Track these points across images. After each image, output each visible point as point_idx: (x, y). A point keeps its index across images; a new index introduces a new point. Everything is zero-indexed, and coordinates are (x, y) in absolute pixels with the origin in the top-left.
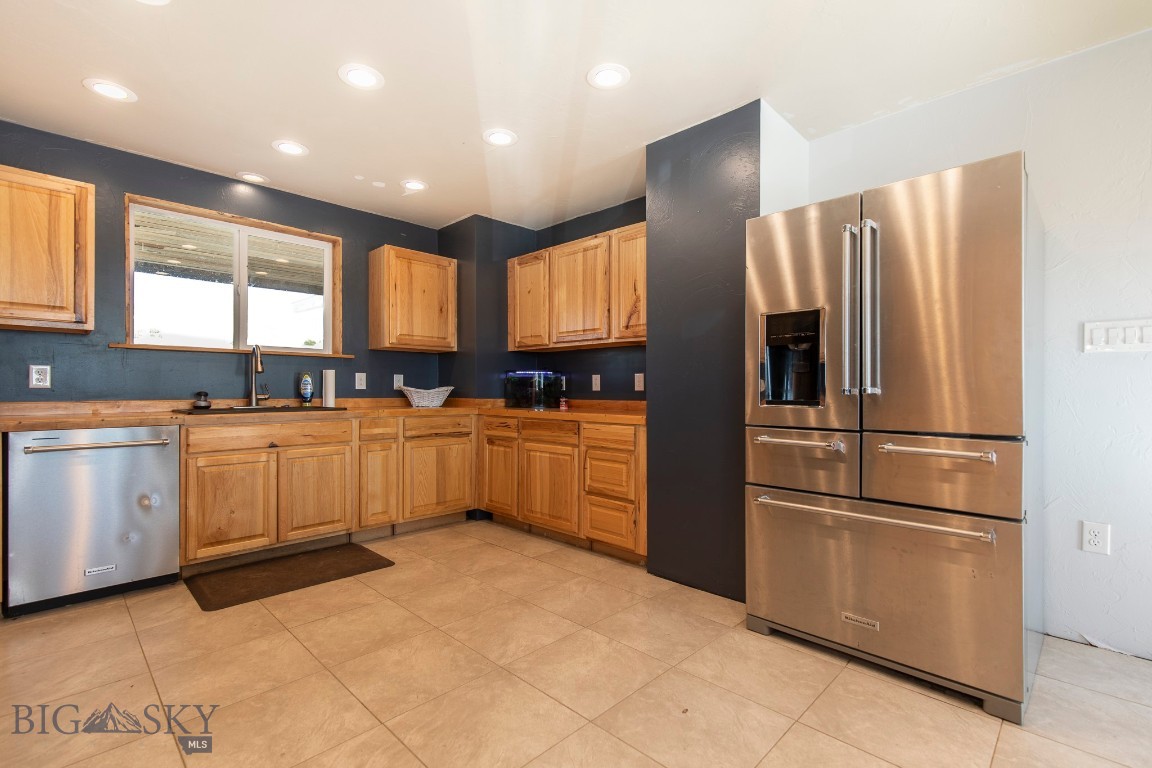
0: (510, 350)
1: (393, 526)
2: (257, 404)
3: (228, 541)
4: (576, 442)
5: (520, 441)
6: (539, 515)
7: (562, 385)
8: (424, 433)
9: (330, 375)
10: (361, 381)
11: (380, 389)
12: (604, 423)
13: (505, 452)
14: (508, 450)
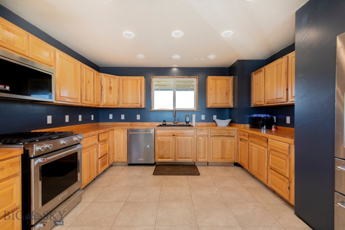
0: (252, 106)
1: (208, 163)
2: (176, 124)
3: (164, 158)
4: (266, 146)
5: (249, 141)
6: (254, 172)
7: (274, 120)
8: (217, 135)
9: (194, 116)
10: (203, 117)
11: (209, 119)
12: (277, 140)
13: (244, 144)
14: (245, 144)
